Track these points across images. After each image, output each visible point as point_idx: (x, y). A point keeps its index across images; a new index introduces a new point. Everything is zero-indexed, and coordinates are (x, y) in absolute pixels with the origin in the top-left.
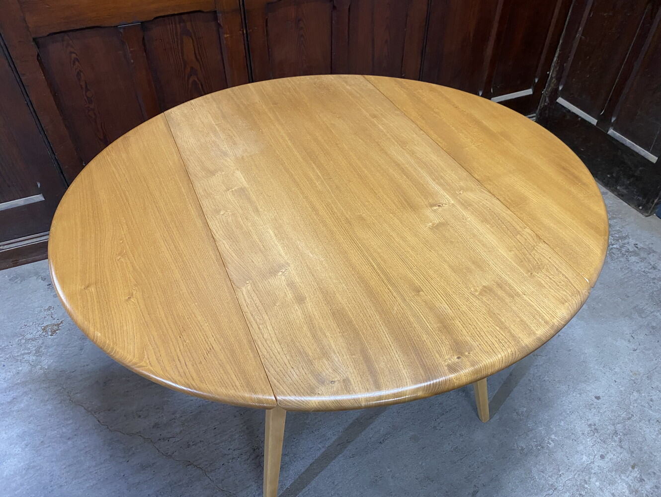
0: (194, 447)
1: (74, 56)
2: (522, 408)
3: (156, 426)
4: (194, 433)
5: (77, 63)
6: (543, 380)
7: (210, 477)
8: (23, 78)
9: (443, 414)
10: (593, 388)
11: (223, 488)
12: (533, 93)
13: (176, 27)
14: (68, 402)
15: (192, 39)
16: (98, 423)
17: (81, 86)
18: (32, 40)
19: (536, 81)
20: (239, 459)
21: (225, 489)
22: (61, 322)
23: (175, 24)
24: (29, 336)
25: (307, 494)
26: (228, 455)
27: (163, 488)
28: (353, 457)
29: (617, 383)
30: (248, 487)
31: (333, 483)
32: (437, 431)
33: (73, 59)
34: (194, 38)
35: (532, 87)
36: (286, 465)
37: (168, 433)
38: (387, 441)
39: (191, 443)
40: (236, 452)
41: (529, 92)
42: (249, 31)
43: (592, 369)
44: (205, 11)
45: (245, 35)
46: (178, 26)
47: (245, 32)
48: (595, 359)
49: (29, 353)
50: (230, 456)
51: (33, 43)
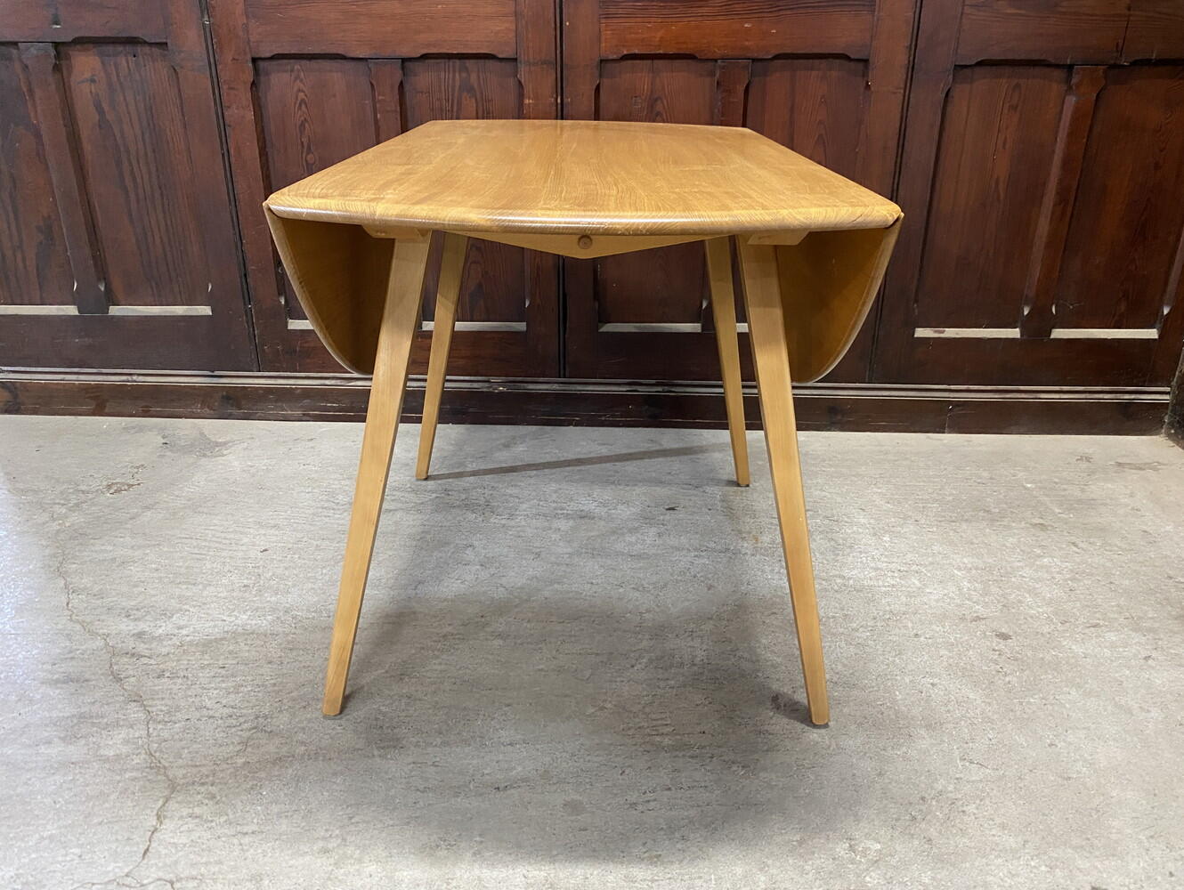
0: (166, 680)
1: (301, 95)
2: (872, 842)
3: (140, 636)
4: (186, 662)
5: (303, 106)
6: (961, 809)
7: (151, 730)
8: (226, 113)
9: (669, 789)
10: (1096, 868)
11: (155, 752)
12: (1159, 336)
13: (454, 76)
14: (52, 569)
15: (476, 100)
16: (65, 605)
17: (302, 143)
18: (249, 57)
19: (1166, 311)
20: (220, 721)
21: (157, 754)
22: (139, 484)
23: (454, 72)
24: (83, 488)
25: (287, 816)
26: (208, 709)
27: (68, 718)
28: (422, 792)
29: (1173, 879)
30: (197, 766)
31: (351, 818)
32: (634, 812)
33: (299, 99)
34: (478, 96)
35: (1158, 325)
36: (290, 759)
37: (147, 649)
38: (513, 791)
39: (167, 674)
40: (226, 711)
41: (1152, 334)
42: (565, 100)
43: (1114, 831)
44: (500, 56)
45: (559, 106)
46: (457, 75)
47: (559, 101)
48: (1134, 815)
49: (63, 505)
50: (211, 713)
51: (250, 65)
